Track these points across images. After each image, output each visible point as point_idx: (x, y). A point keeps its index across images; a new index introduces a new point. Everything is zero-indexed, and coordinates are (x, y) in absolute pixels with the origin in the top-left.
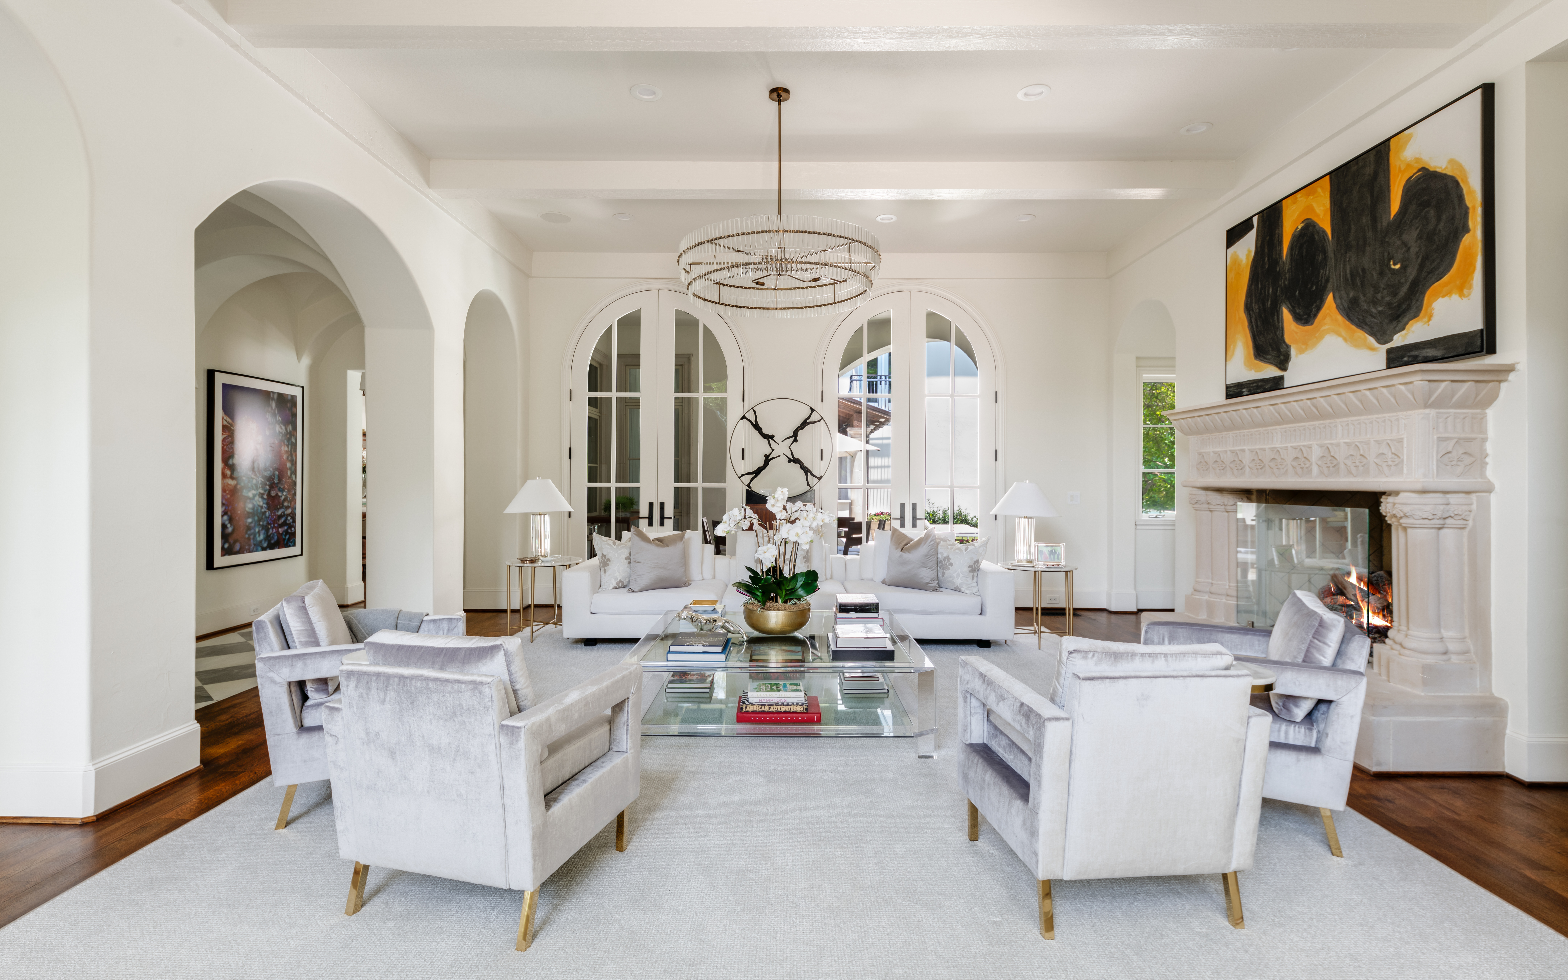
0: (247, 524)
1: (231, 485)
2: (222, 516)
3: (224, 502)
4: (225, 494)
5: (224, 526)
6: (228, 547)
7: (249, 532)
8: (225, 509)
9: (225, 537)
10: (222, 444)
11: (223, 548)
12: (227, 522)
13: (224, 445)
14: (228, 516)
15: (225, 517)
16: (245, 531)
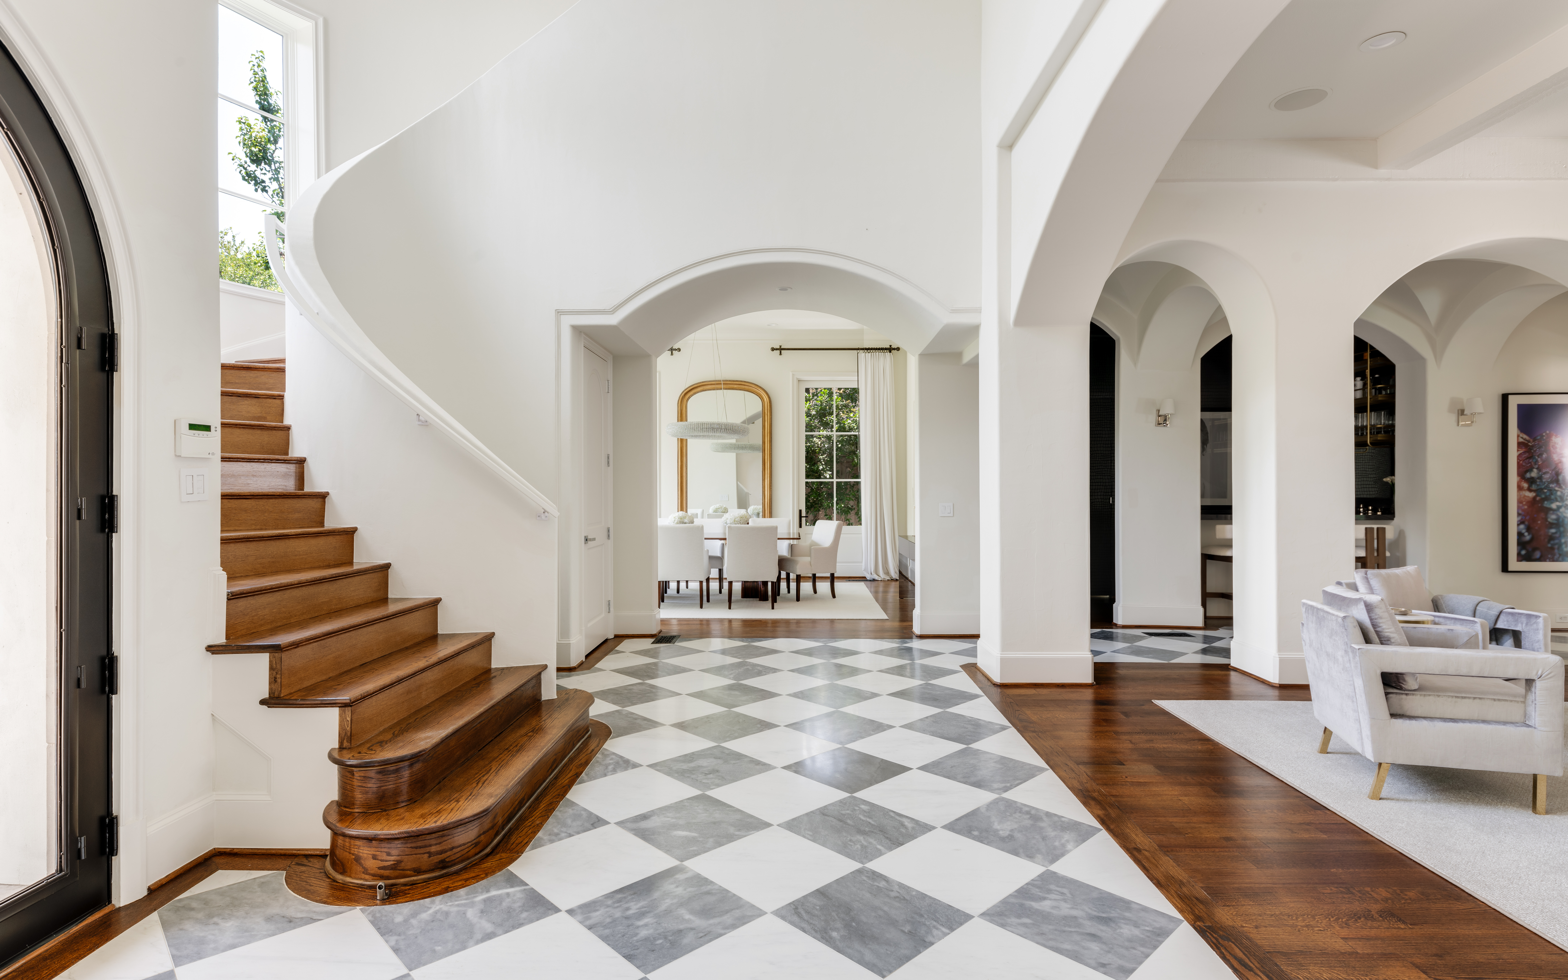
0: (1550, 534)
1: (1528, 497)
2: (1518, 525)
3: (1520, 512)
4: (1521, 505)
5: (1520, 535)
6: (1525, 554)
7: (1552, 542)
8: (1522, 519)
9: (1521, 544)
10: (1518, 459)
11: (1519, 554)
12: (1524, 531)
13: (1520, 461)
14: (1525, 525)
15: (1522, 526)
16: (1546, 540)
